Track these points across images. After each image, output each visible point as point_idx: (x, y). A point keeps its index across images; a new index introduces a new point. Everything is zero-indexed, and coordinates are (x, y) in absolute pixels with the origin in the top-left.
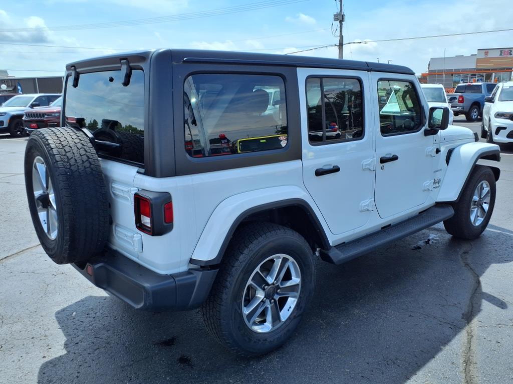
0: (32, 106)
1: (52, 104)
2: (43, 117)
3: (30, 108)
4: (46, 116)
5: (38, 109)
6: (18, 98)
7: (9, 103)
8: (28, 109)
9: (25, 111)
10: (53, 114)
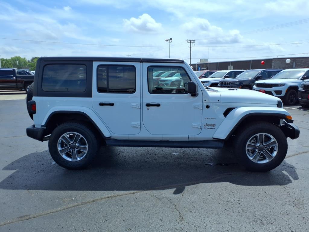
0: (225, 77)
1: (237, 76)
2: (229, 84)
3: (223, 79)
4: (231, 84)
5: (228, 79)
6: (218, 72)
7: (212, 76)
8: (222, 79)
9: (220, 81)
10: (235, 83)
